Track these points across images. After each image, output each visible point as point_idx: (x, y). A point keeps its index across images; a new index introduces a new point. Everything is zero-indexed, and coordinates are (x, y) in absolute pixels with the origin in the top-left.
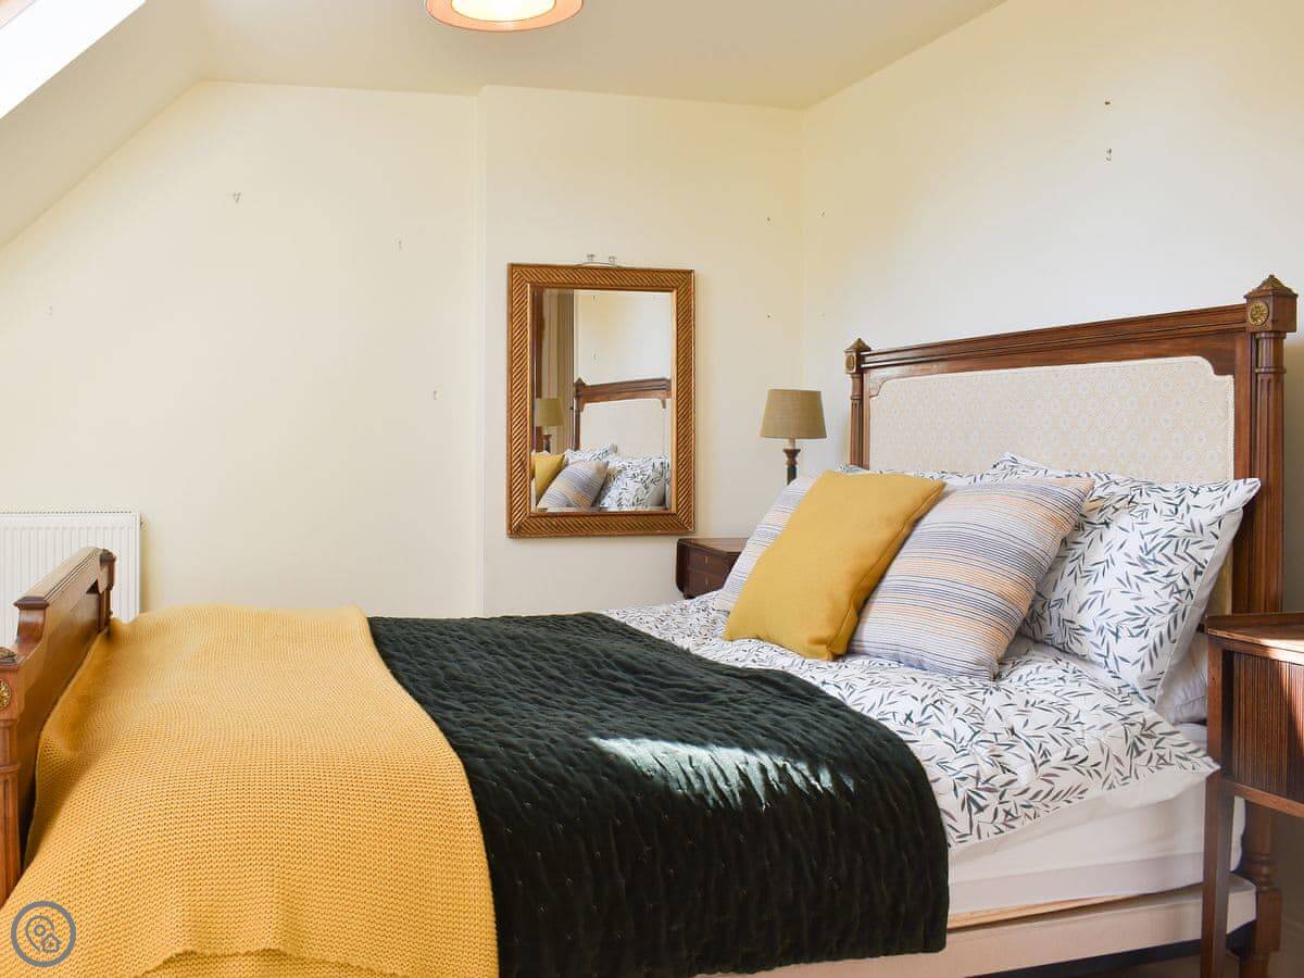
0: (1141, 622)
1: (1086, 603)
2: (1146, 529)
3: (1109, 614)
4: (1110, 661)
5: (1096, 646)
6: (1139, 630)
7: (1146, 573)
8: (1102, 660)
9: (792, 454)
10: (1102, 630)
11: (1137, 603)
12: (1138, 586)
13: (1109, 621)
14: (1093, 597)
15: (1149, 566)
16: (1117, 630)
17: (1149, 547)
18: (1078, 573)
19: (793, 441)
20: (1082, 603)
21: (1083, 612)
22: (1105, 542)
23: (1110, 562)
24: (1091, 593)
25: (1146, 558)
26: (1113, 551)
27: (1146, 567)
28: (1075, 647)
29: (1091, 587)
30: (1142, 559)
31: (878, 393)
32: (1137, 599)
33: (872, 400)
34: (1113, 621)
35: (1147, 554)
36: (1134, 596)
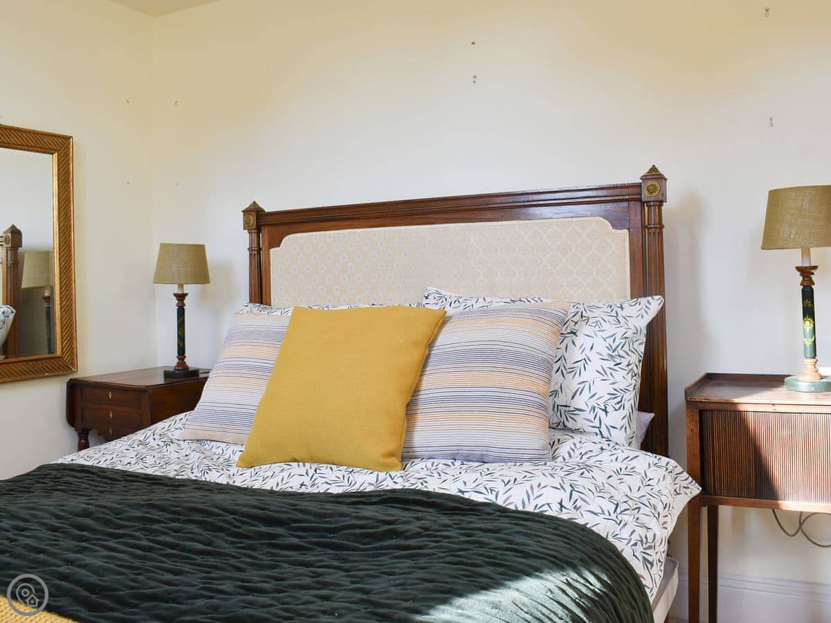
0: (619, 399)
1: (577, 390)
2: (605, 334)
3: (596, 397)
4: (604, 430)
5: (590, 421)
6: (618, 406)
7: (615, 365)
8: (597, 430)
9: (181, 297)
10: (594, 408)
11: (614, 386)
12: (611, 374)
13: (599, 402)
14: (582, 386)
15: (616, 360)
16: (606, 407)
17: (614, 347)
18: (564, 371)
19: (181, 286)
20: (574, 391)
21: (575, 397)
22: (578, 347)
23: (586, 360)
24: (579, 384)
25: (613, 354)
26: (587, 351)
27: (614, 361)
28: (570, 424)
29: (578, 379)
30: (610, 355)
31: (278, 245)
32: (614, 383)
33: (272, 250)
34: (601, 402)
35: (614, 352)
36: (611, 382)
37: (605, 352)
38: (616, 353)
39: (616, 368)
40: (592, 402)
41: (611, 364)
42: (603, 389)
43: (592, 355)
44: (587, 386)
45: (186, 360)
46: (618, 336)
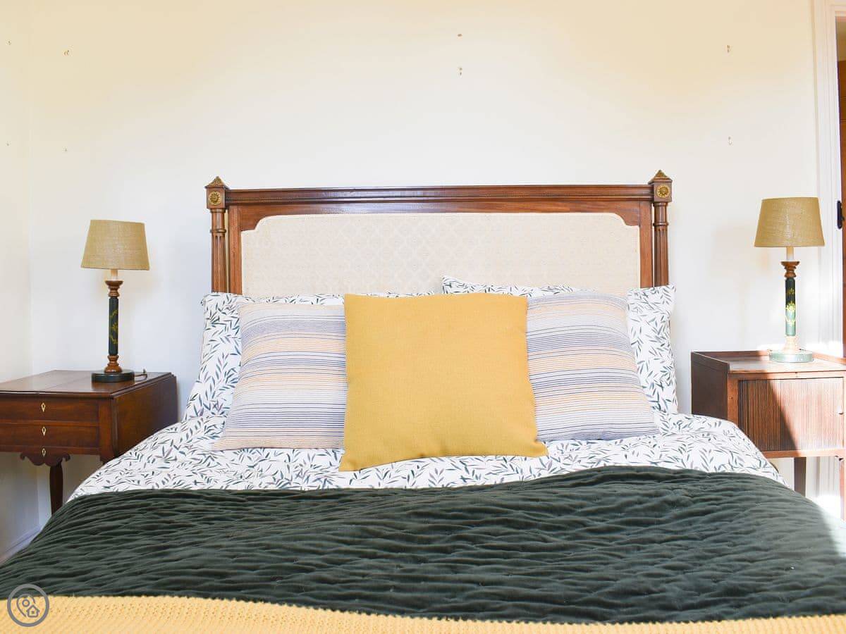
0: (668, 376)
6: (669, 381)
9: (114, 286)
19: (115, 272)
31: (253, 227)
32: (663, 362)
33: (244, 234)
34: (657, 378)
35: (659, 334)
36: (661, 360)
37: (653, 334)
38: (660, 336)
39: (662, 348)
40: (651, 380)
41: (658, 345)
42: (657, 367)
43: (643, 337)
44: (645, 366)
45: (118, 361)
46: (658, 320)
